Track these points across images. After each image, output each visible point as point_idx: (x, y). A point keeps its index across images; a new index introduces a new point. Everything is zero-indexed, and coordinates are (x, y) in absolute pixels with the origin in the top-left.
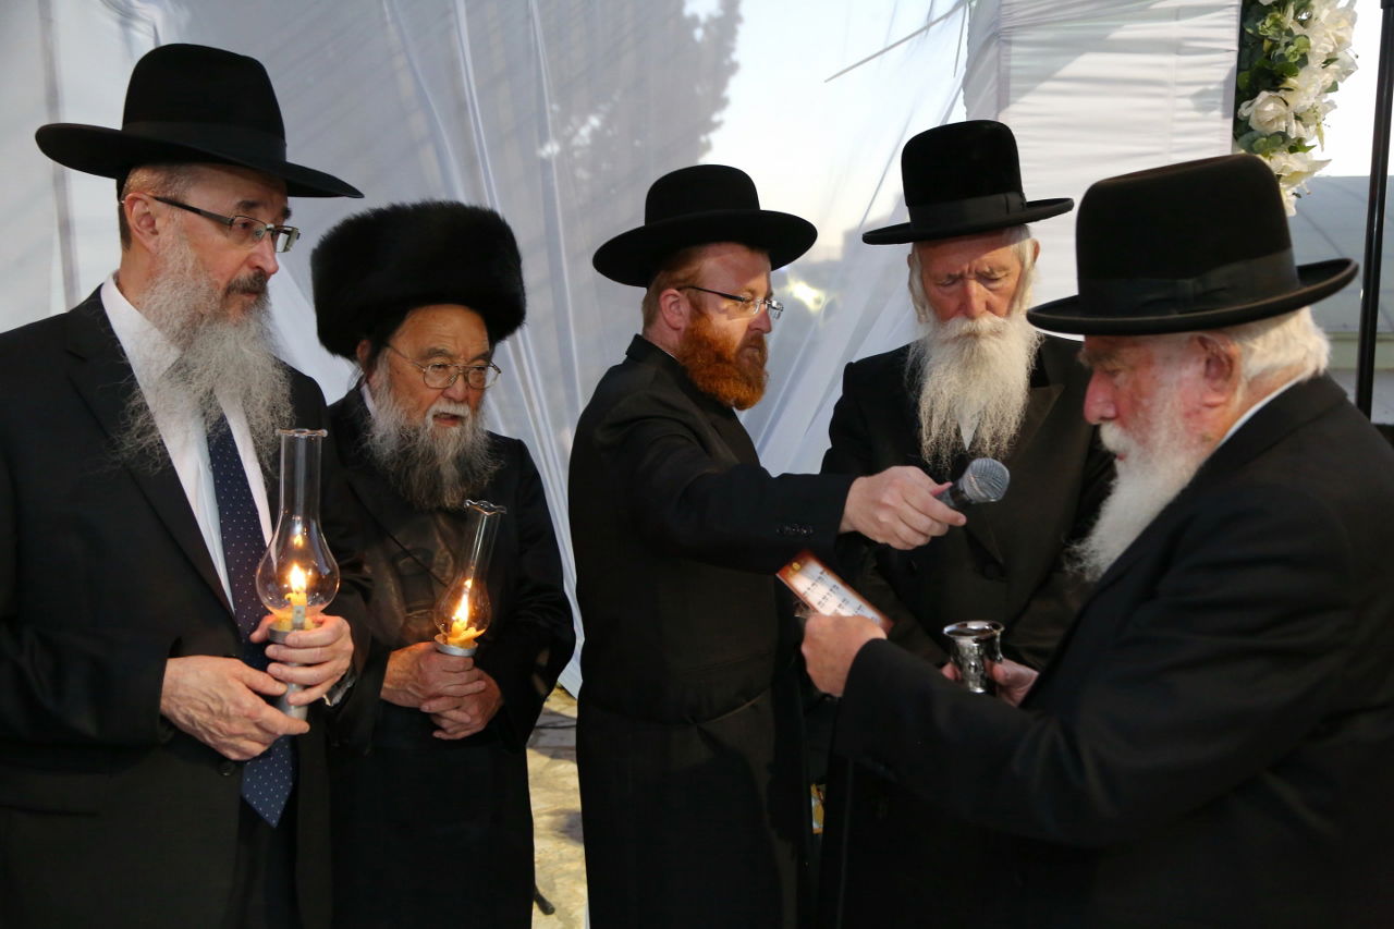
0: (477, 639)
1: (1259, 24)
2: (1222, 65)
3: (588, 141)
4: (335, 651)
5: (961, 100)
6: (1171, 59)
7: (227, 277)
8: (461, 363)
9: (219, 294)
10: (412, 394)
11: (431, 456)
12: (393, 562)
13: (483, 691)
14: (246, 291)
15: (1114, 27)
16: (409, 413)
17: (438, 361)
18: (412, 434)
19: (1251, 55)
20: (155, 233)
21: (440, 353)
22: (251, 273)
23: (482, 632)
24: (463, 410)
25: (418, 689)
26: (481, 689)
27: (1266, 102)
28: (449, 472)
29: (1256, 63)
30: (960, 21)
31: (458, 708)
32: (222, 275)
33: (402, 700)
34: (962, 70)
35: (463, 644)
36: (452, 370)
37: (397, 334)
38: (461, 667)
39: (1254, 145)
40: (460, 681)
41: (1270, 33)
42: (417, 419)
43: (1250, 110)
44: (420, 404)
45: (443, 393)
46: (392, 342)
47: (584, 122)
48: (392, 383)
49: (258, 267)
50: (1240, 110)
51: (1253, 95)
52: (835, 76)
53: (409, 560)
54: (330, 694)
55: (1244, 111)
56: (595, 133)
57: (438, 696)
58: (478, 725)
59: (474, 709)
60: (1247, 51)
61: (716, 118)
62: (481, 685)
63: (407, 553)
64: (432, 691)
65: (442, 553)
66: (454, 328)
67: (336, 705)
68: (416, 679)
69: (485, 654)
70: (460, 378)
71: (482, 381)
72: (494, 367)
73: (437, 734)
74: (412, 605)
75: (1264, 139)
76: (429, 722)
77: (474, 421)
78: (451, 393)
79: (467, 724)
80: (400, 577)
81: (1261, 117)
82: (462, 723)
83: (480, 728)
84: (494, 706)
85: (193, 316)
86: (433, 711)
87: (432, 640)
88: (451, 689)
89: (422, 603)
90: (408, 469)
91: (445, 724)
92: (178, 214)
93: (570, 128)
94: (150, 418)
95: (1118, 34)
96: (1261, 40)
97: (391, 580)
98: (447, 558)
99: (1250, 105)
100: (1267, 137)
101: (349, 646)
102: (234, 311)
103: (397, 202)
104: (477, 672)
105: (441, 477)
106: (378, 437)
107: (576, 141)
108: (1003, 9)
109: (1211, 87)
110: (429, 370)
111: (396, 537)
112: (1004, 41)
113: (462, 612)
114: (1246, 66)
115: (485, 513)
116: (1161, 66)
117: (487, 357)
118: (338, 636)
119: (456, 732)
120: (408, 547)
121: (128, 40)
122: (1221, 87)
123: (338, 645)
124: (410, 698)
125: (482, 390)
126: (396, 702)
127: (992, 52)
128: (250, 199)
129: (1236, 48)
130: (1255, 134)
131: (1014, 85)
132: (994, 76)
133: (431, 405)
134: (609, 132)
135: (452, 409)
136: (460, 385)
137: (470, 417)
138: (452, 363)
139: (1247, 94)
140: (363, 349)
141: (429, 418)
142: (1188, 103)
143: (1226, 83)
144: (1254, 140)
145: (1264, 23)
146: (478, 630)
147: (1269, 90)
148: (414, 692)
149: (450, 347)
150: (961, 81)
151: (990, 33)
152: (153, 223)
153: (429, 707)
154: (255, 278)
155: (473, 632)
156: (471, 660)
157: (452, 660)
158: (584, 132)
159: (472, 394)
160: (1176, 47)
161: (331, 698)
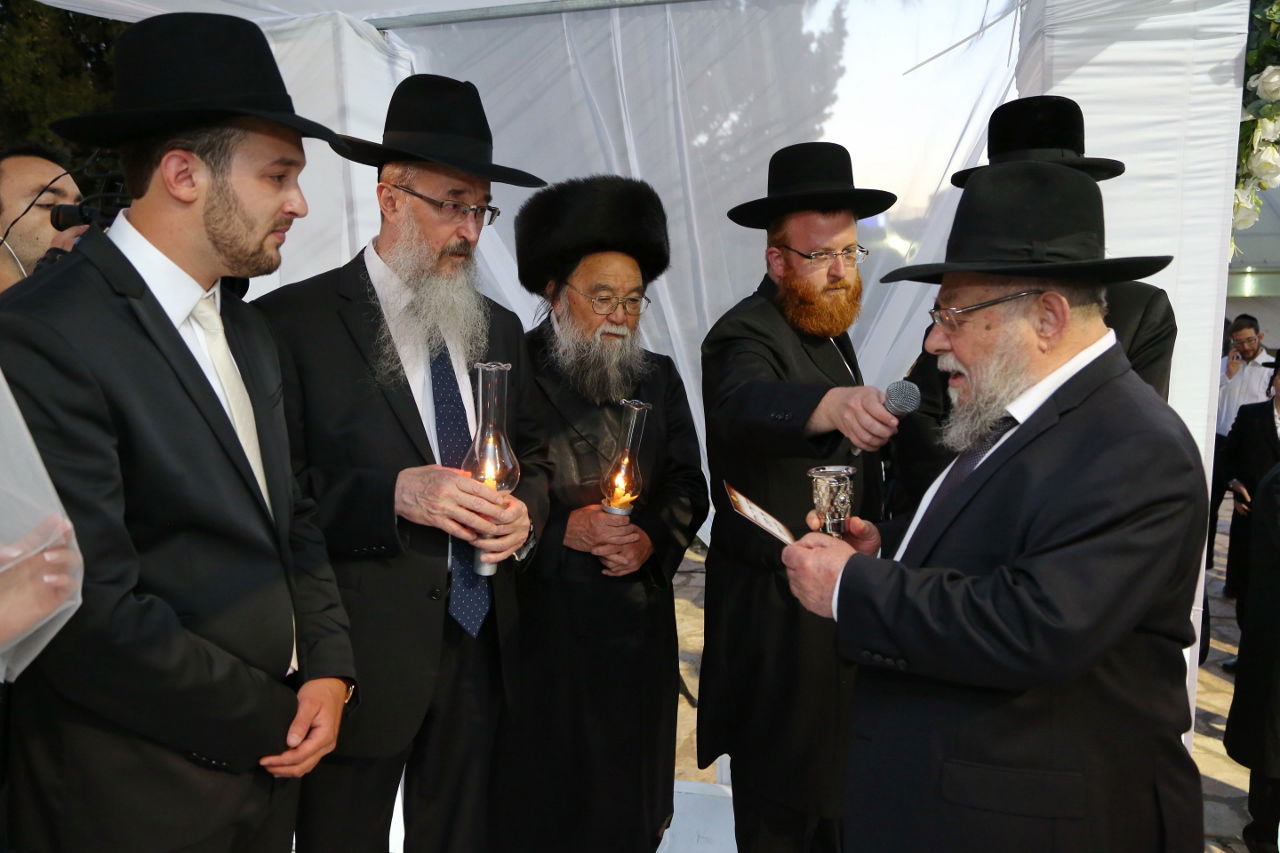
0: (632, 502)
1: (1267, 10)
2: (1235, 45)
3: (730, 132)
4: (516, 527)
5: (1014, 85)
6: (1189, 43)
7: (441, 244)
8: (621, 295)
9: (435, 257)
10: (585, 318)
11: (600, 362)
12: (571, 444)
13: (637, 541)
14: (454, 254)
15: (1138, 19)
16: (582, 333)
17: (604, 294)
18: (586, 348)
19: (1259, 36)
20: (395, 211)
21: (604, 288)
22: (459, 241)
23: (635, 497)
24: (623, 330)
25: (590, 539)
26: (636, 539)
27: (1271, 74)
28: (614, 375)
29: (1264, 43)
30: (1012, 22)
31: (618, 553)
32: (437, 243)
33: (577, 546)
34: (1015, 60)
35: (623, 506)
36: (614, 300)
37: (574, 274)
38: (621, 523)
39: (1261, 112)
40: (620, 533)
41: (1276, 17)
42: (588, 336)
43: (1257, 82)
44: (591, 325)
45: (607, 317)
46: (569, 281)
47: (726, 117)
48: (571, 311)
49: (463, 237)
50: (1249, 83)
51: (1260, 69)
52: (912, 69)
53: (583, 442)
54: (519, 552)
55: (1252, 83)
56: (734, 126)
57: (603, 544)
58: (634, 566)
59: (631, 555)
60: (1256, 33)
61: (827, 110)
62: (635, 537)
63: (582, 438)
64: (599, 540)
65: (609, 439)
66: (617, 270)
67: (523, 560)
68: (588, 531)
69: (639, 514)
70: (620, 306)
71: (638, 308)
72: (646, 298)
73: (605, 572)
74: (586, 477)
75: (1270, 106)
76: (598, 562)
77: (633, 338)
78: (613, 318)
79: (626, 565)
80: (577, 455)
81: (1267, 87)
82: (622, 565)
83: (637, 569)
84: (647, 552)
85: (416, 271)
86: (601, 554)
87: (600, 503)
88: (614, 539)
89: (593, 475)
90: (583, 372)
91: (610, 564)
92: (409, 198)
93: (716, 123)
94: (394, 348)
95: (1144, 25)
96: (1268, 23)
97: (571, 458)
98: (613, 443)
99: (1258, 78)
100: (1272, 103)
101: (527, 522)
102: (446, 269)
103: (573, 178)
104: (632, 527)
105: (608, 380)
106: (560, 351)
107: (720, 133)
108: (1048, 10)
109: (1225, 64)
110: (596, 302)
111: (576, 427)
112: (1048, 36)
113: (620, 481)
114: (1255, 45)
115: (635, 408)
116: (1182, 49)
117: (641, 291)
118: (518, 515)
119: (618, 571)
120: (583, 434)
121: (393, 73)
122: (1233, 64)
123: (517, 522)
124: (584, 545)
125: (638, 315)
126: (574, 547)
127: (1038, 46)
128: (458, 188)
129: (1247, 31)
130: (1261, 102)
131: (1056, 71)
132: (1040, 64)
133: (599, 326)
134: (745, 125)
135: (614, 329)
136: (620, 311)
137: (629, 335)
138: (614, 294)
139: (1256, 69)
140: (550, 288)
141: (598, 335)
142: (1206, 78)
143: (1237, 60)
144: (1262, 107)
145: (1271, 9)
146: (632, 496)
147: (1274, 64)
148: (586, 541)
149: (612, 283)
150: (1013, 71)
151: (1036, 30)
152: (394, 205)
153: (599, 551)
154: (461, 245)
155: (628, 497)
156: (628, 519)
157: (614, 517)
158: (726, 125)
159: (630, 319)
160: (1193, 33)
161: (519, 556)
